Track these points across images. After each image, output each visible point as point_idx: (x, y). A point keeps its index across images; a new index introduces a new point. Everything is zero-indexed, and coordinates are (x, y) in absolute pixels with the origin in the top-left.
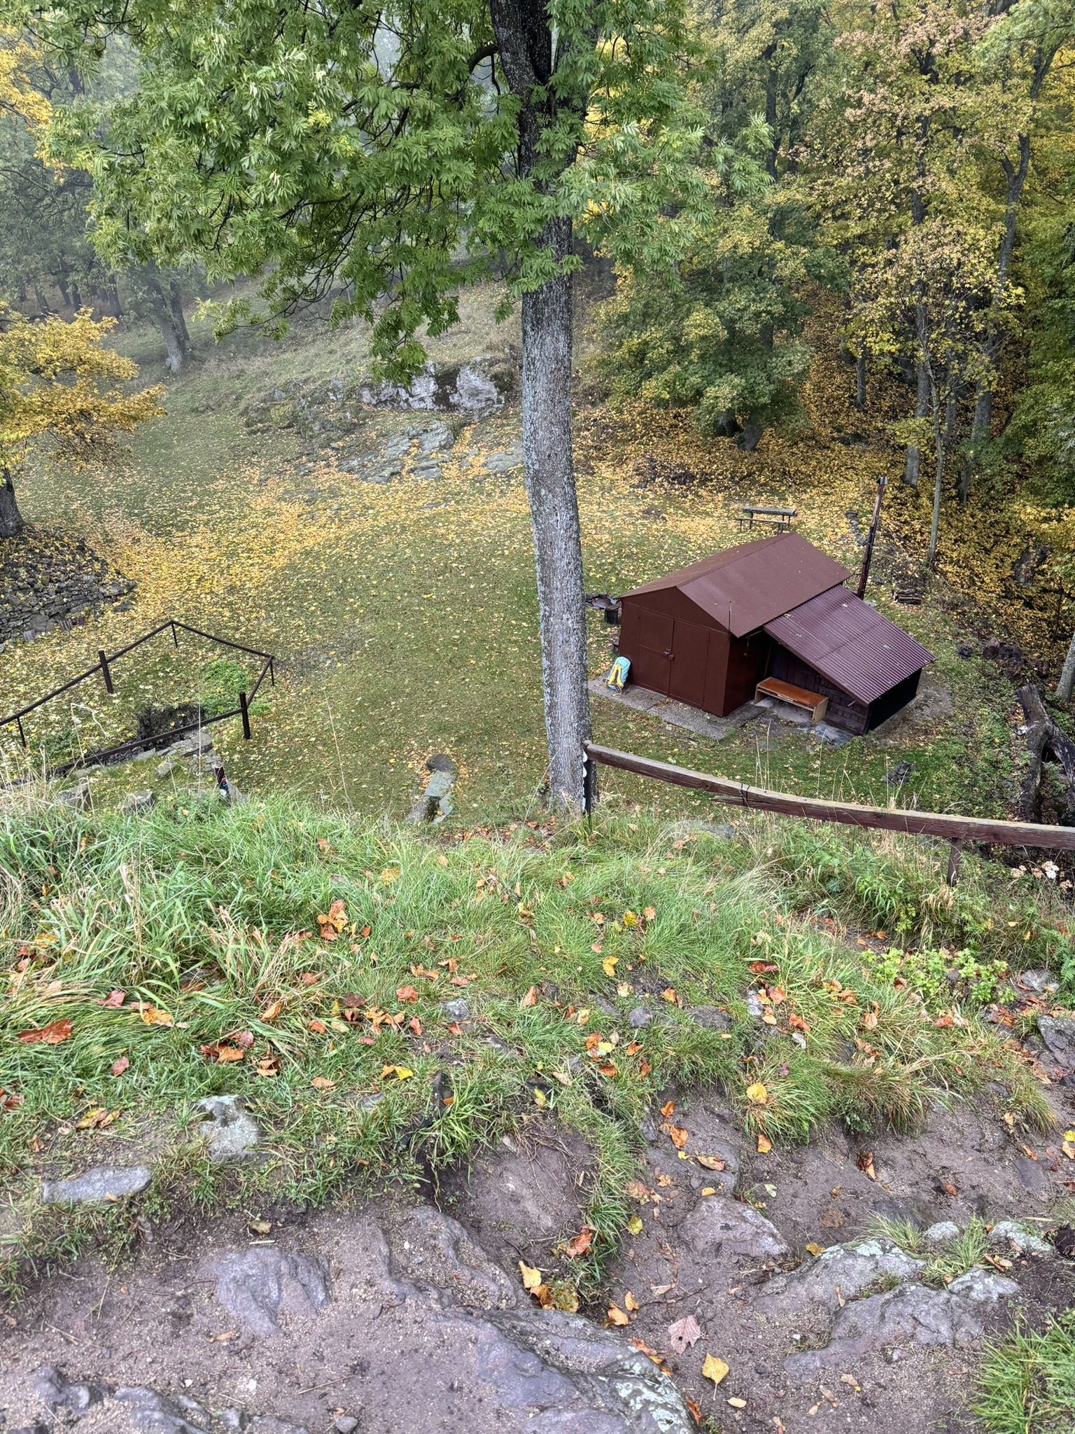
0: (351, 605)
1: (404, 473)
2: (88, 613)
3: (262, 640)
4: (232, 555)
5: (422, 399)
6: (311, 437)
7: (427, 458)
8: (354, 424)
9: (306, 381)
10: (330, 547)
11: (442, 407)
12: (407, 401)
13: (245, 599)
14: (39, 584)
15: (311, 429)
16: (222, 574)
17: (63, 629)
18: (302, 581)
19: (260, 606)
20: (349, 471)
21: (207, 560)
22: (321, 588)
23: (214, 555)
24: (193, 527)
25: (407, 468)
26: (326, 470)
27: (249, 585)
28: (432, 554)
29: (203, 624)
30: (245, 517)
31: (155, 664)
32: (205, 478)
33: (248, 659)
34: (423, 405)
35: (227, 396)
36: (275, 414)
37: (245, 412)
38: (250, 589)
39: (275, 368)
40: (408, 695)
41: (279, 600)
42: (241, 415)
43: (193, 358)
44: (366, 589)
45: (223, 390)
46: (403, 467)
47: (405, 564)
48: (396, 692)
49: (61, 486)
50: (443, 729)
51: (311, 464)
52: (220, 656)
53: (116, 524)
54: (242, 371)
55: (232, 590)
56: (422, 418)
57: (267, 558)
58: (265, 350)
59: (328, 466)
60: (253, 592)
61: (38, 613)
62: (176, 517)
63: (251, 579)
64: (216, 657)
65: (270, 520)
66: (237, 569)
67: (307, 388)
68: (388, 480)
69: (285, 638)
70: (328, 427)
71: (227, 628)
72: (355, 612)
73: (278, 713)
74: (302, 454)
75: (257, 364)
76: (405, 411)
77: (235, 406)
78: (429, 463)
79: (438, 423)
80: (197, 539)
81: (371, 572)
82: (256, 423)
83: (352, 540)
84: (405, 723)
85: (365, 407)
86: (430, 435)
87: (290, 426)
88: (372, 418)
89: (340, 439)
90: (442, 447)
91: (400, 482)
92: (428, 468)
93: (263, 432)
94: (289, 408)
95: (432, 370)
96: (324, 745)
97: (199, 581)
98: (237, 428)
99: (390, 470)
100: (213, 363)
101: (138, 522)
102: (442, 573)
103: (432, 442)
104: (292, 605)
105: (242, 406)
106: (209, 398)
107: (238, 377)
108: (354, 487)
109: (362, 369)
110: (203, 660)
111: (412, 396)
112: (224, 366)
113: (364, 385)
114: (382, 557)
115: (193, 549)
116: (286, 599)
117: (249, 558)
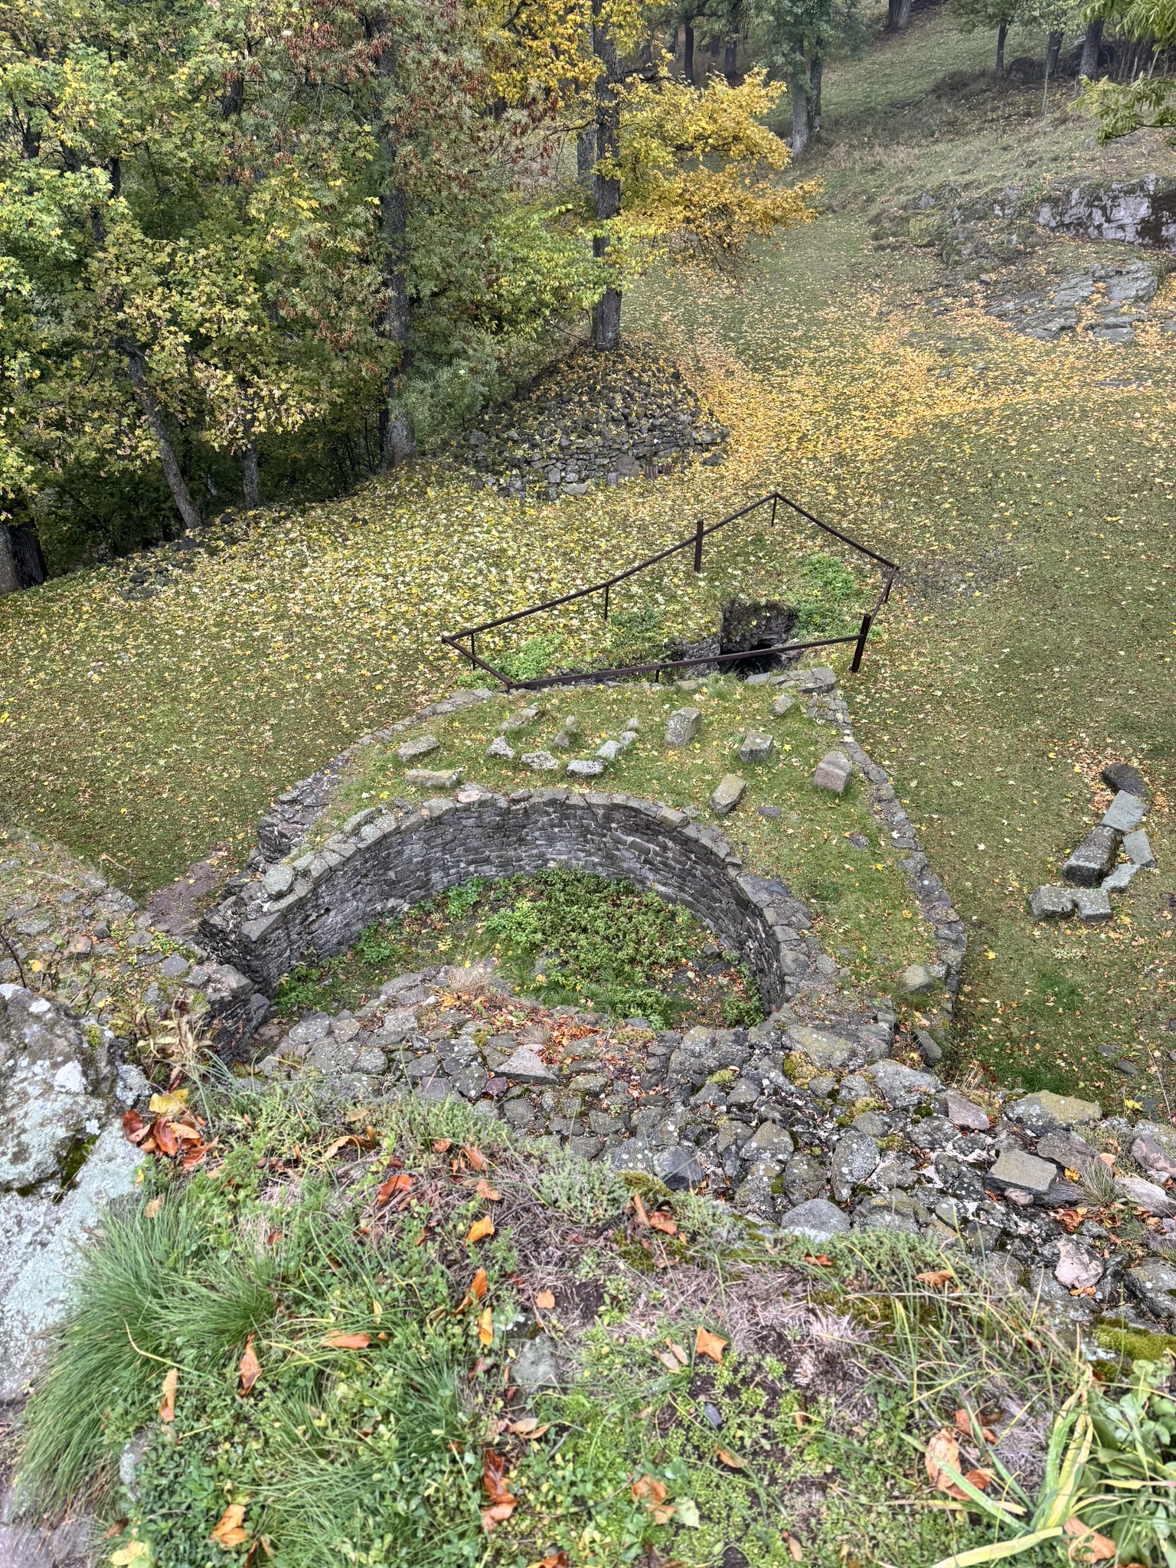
0: (1001, 511)
1: (1079, 330)
2: (675, 461)
3: (874, 536)
4: (841, 411)
5: (1122, 227)
6: (957, 263)
7: (1115, 312)
8: (1019, 252)
9: (966, 187)
10: (976, 422)
11: (1147, 240)
12: (1099, 227)
13: (857, 475)
14: (633, 418)
15: (959, 253)
16: (829, 435)
17: (647, 476)
18: (935, 465)
19: (874, 488)
20: (999, 316)
21: (811, 413)
22: (961, 480)
23: (819, 407)
24: (796, 366)
25: (1083, 323)
26: (968, 310)
27: (862, 456)
28: (1127, 458)
29: (803, 500)
30: (860, 361)
31: (747, 544)
32: (815, 302)
33: (855, 558)
34: (1120, 235)
35: (856, 195)
36: (914, 227)
37: (875, 220)
38: (863, 462)
39: (923, 163)
40: (1078, 663)
41: (902, 484)
42: (870, 222)
43: (819, 140)
44: (1025, 493)
45: (852, 188)
46: (1079, 321)
47: (1085, 467)
48: (1060, 655)
49: (652, 290)
50: (1130, 727)
51: (949, 300)
52: (822, 547)
53: (709, 349)
54: (880, 164)
55: (840, 459)
56: (1116, 254)
57: (886, 423)
58: (911, 137)
59: (971, 305)
60: (867, 468)
61: (626, 453)
62: (778, 348)
63: (865, 449)
64: (818, 549)
65: (892, 370)
66: (846, 432)
67: (965, 197)
68: (1056, 335)
69: (905, 539)
70: (983, 252)
71: (831, 510)
72: (1006, 522)
73: (892, 644)
74: (939, 284)
75: (900, 156)
76: (1092, 241)
77: (863, 210)
78: (1120, 320)
79: (1140, 264)
80: (799, 383)
81: (1035, 468)
82: (888, 236)
83: (1009, 418)
84: (1073, 703)
85: (1040, 230)
86: (1123, 280)
87: (930, 245)
88: (1046, 245)
89: (994, 269)
90: (1138, 299)
91: (1072, 341)
92: (1116, 326)
93: (894, 249)
94: (935, 221)
95: (1151, 188)
96: (954, 705)
97: (800, 439)
98: (861, 240)
99: (1059, 322)
100: (843, 148)
101: (733, 349)
102: (1138, 489)
103: (1126, 290)
104: (919, 496)
105: (873, 211)
106: (833, 196)
107: (873, 171)
108: (1006, 340)
109: (1048, 176)
110: (800, 549)
111: (1108, 221)
112: (857, 154)
113: (1048, 199)
114: (1052, 450)
115: (795, 396)
116: (911, 485)
117: (863, 418)
